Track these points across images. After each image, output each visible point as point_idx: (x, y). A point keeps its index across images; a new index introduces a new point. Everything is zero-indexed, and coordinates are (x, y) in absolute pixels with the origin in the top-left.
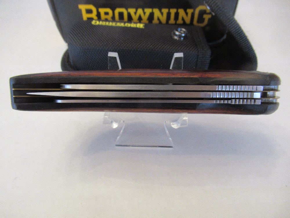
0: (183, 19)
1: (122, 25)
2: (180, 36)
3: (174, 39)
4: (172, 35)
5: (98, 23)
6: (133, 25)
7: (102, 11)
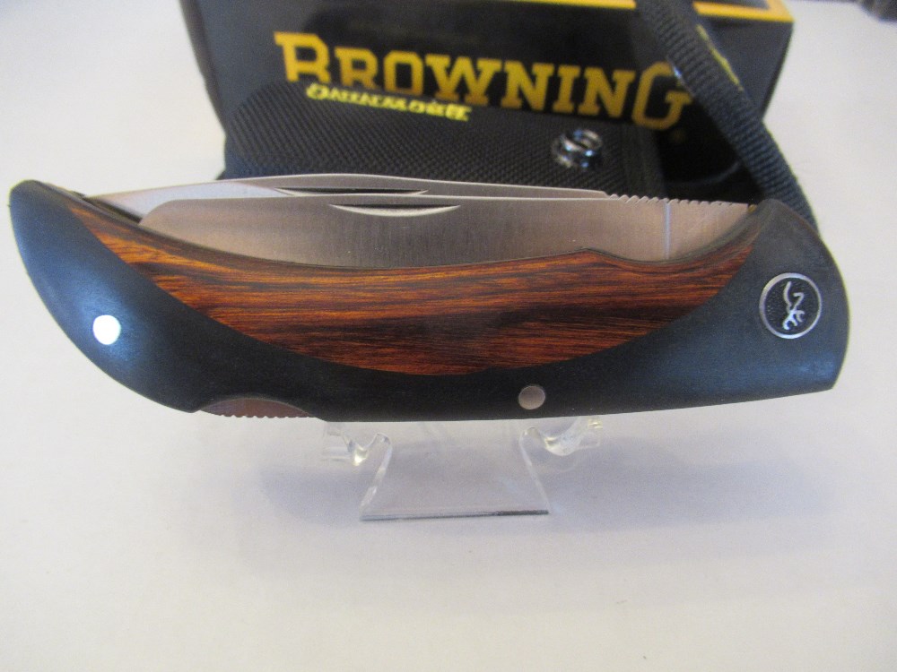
0: (599, 101)
1: (400, 105)
2: (577, 157)
3: (557, 164)
4: (554, 151)
5: (325, 93)
6: (434, 109)
7: (346, 55)
